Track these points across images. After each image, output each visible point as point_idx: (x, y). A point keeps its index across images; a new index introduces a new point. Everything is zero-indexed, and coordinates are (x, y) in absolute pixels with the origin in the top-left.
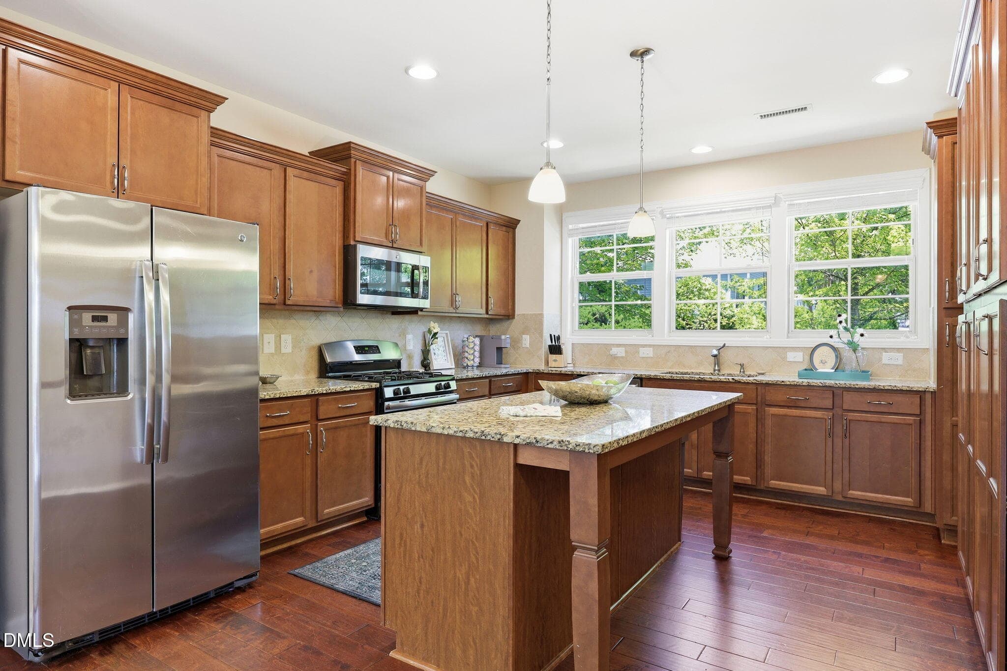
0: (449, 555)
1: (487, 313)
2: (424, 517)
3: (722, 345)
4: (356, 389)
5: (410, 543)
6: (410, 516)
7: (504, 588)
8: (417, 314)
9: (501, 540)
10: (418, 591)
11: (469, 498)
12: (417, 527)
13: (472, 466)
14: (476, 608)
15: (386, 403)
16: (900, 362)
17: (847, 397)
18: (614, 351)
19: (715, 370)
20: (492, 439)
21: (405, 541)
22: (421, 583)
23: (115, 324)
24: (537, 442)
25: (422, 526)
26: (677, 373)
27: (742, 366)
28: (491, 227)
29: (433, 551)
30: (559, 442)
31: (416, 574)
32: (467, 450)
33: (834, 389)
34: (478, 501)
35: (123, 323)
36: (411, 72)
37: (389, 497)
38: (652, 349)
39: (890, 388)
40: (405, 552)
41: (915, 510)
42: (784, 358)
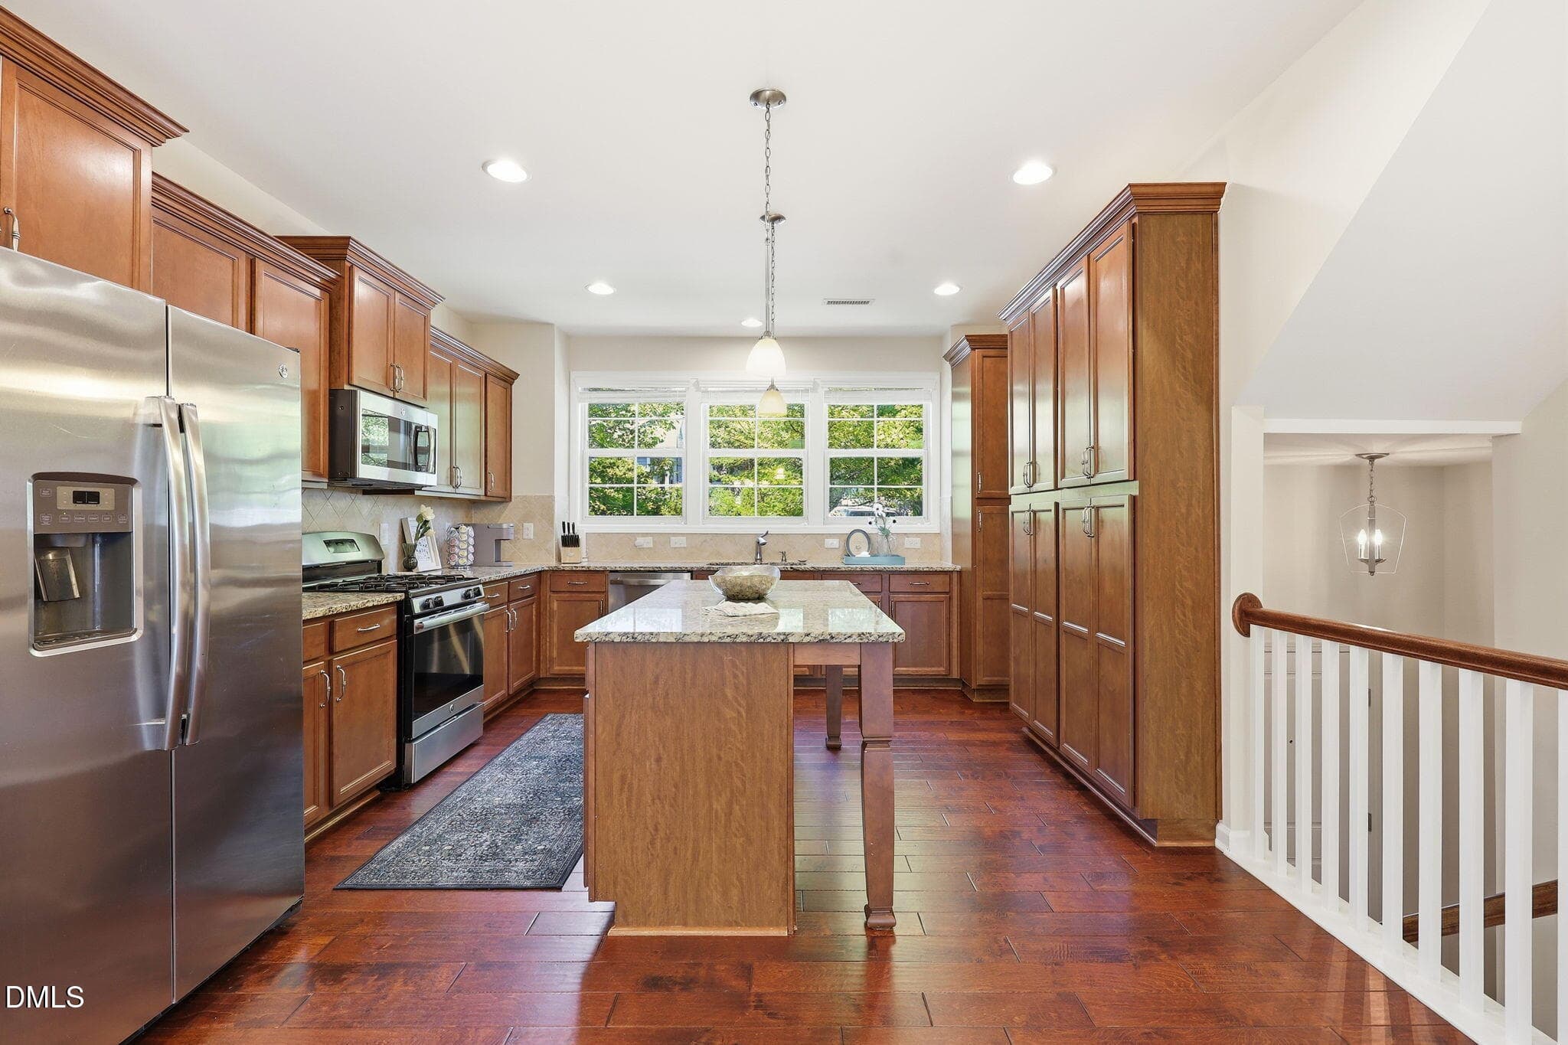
0: (701, 786)
1: (486, 495)
2: (661, 748)
3: (765, 533)
4: (379, 603)
5: (639, 785)
6: (637, 751)
7: (780, 806)
8: (414, 494)
9: (776, 753)
10: (652, 843)
11: (729, 714)
12: (650, 764)
13: (735, 676)
14: (742, 839)
15: (417, 622)
16: (918, 546)
17: (895, 580)
18: (640, 541)
19: (756, 560)
20: (773, 641)
21: (631, 785)
22: (656, 830)
23: (111, 508)
24: (832, 638)
25: (659, 760)
26: (717, 564)
27: (784, 554)
28: (490, 378)
29: (676, 786)
30: (859, 635)
31: (649, 821)
32: (727, 658)
33: (882, 573)
34: (744, 714)
35: (123, 506)
36: (490, 169)
37: (603, 733)
38: (685, 538)
39: (927, 569)
40: (629, 801)
41: (946, 677)
42: (822, 545)
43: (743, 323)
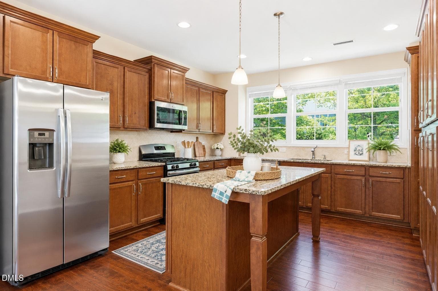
1: (213, 132)
3: (316, 147)
4: (155, 166)
8: (182, 132)
11: (204, 215)
13: (206, 201)
15: (169, 172)
16: (395, 154)
17: (371, 170)
19: (313, 158)
23: (48, 137)
26: (296, 159)
27: (325, 156)
28: (215, 93)
30: (245, 190)
33: (365, 167)
36: (179, 25)
38: (285, 148)
39: (390, 166)
41: (401, 221)
42: (344, 153)
43: (303, 60)
